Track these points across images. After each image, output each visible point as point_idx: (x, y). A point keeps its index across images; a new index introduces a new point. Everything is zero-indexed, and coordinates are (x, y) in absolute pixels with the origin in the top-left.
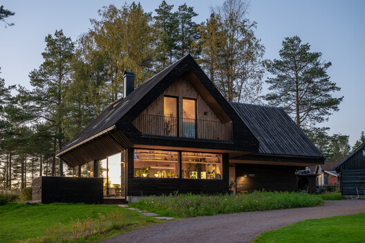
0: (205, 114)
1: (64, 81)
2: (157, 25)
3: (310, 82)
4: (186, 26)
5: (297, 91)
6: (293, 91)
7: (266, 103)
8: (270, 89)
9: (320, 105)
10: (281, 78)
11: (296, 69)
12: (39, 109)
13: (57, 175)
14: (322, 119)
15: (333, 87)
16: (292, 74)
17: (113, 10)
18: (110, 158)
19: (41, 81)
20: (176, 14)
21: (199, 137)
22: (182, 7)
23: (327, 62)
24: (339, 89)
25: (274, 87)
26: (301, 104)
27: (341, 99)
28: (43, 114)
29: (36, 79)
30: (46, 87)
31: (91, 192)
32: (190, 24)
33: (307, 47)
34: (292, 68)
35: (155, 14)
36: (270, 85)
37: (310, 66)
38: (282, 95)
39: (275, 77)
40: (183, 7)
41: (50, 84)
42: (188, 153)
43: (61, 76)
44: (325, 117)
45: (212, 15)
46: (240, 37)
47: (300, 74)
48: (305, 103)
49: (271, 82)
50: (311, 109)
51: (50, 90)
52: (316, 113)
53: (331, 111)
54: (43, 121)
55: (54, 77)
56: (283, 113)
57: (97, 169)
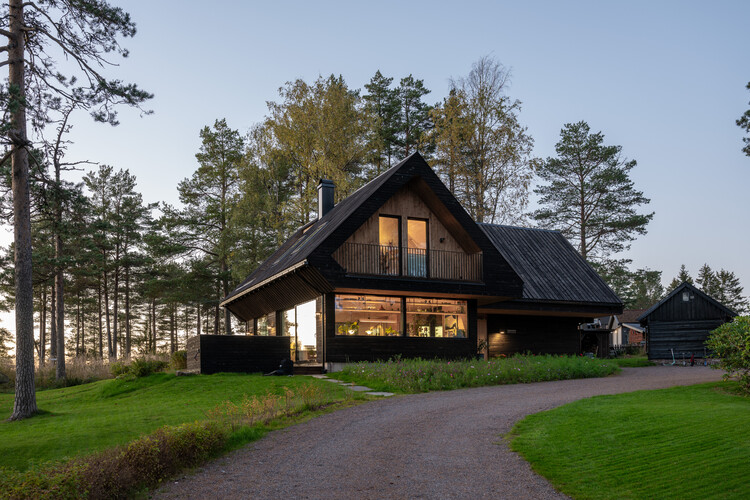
0: (442, 241)
1: (229, 196)
2: (368, 109)
3: (603, 191)
4: (413, 109)
5: (582, 205)
6: (576, 204)
7: (534, 223)
8: (541, 202)
9: (617, 226)
10: (559, 186)
11: (581, 171)
12: (193, 237)
13: (223, 333)
14: (621, 247)
15: (639, 199)
16: (575, 180)
17: (301, 88)
18: (299, 307)
19: (195, 196)
20: (397, 92)
21: (432, 276)
22: (406, 80)
23: (629, 160)
24: (647, 201)
25: (547, 199)
26: (587, 224)
27: (650, 216)
28: (200, 245)
29: (188, 193)
30: (203, 204)
31: (273, 356)
32: (418, 106)
33: (599, 138)
34: (575, 170)
35: (365, 92)
36: (541, 196)
37: (603, 166)
38: (559, 211)
39: (549, 184)
40: (408, 81)
41: (210, 200)
42: (416, 300)
43: (225, 189)
44: (625, 243)
45: (453, 92)
46: (494, 124)
47: (587, 179)
48: (594, 224)
49: (542, 192)
50: (603, 232)
51: (210, 210)
52: (611, 238)
53: (634, 234)
54: (199, 255)
55: (215, 190)
56: (560, 238)
57: (280, 324)
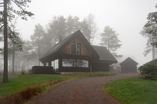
1: (40, 39)
2: (68, 22)
3: (113, 39)
4: (76, 22)
5: (108, 42)
6: (107, 42)
7: (99, 45)
8: (101, 41)
9: (115, 46)
10: (104, 38)
11: (108, 36)
12: (33, 46)
14: (116, 50)
15: (119, 41)
16: (107, 37)
17: (55, 17)
18: (55, 61)
19: (33, 38)
20: (73, 19)
21: (82, 55)
22: (75, 17)
23: (117, 34)
24: (121, 42)
25: (102, 41)
26: (109, 46)
27: (121, 45)
28: (34, 48)
29: (32, 38)
30: (35, 40)
32: (78, 22)
33: (112, 29)
34: (107, 35)
35: (67, 19)
36: (100, 40)
37: (112, 35)
38: (104, 43)
39: (102, 38)
40: (76, 17)
41: (36, 39)
43: (39, 37)
44: (117, 50)
45: (84, 20)
46: (93, 26)
47: (109, 37)
48: (111, 46)
49: (101, 39)
50: (112, 47)
51: (36, 41)
52: (114, 48)
53: (118, 48)
54: (34, 50)
55: (37, 37)
56: (105, 48)
